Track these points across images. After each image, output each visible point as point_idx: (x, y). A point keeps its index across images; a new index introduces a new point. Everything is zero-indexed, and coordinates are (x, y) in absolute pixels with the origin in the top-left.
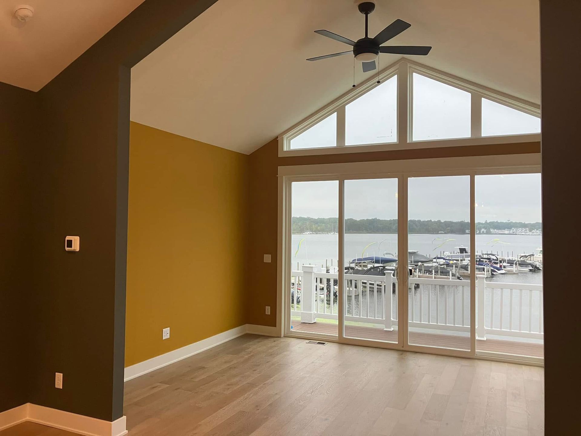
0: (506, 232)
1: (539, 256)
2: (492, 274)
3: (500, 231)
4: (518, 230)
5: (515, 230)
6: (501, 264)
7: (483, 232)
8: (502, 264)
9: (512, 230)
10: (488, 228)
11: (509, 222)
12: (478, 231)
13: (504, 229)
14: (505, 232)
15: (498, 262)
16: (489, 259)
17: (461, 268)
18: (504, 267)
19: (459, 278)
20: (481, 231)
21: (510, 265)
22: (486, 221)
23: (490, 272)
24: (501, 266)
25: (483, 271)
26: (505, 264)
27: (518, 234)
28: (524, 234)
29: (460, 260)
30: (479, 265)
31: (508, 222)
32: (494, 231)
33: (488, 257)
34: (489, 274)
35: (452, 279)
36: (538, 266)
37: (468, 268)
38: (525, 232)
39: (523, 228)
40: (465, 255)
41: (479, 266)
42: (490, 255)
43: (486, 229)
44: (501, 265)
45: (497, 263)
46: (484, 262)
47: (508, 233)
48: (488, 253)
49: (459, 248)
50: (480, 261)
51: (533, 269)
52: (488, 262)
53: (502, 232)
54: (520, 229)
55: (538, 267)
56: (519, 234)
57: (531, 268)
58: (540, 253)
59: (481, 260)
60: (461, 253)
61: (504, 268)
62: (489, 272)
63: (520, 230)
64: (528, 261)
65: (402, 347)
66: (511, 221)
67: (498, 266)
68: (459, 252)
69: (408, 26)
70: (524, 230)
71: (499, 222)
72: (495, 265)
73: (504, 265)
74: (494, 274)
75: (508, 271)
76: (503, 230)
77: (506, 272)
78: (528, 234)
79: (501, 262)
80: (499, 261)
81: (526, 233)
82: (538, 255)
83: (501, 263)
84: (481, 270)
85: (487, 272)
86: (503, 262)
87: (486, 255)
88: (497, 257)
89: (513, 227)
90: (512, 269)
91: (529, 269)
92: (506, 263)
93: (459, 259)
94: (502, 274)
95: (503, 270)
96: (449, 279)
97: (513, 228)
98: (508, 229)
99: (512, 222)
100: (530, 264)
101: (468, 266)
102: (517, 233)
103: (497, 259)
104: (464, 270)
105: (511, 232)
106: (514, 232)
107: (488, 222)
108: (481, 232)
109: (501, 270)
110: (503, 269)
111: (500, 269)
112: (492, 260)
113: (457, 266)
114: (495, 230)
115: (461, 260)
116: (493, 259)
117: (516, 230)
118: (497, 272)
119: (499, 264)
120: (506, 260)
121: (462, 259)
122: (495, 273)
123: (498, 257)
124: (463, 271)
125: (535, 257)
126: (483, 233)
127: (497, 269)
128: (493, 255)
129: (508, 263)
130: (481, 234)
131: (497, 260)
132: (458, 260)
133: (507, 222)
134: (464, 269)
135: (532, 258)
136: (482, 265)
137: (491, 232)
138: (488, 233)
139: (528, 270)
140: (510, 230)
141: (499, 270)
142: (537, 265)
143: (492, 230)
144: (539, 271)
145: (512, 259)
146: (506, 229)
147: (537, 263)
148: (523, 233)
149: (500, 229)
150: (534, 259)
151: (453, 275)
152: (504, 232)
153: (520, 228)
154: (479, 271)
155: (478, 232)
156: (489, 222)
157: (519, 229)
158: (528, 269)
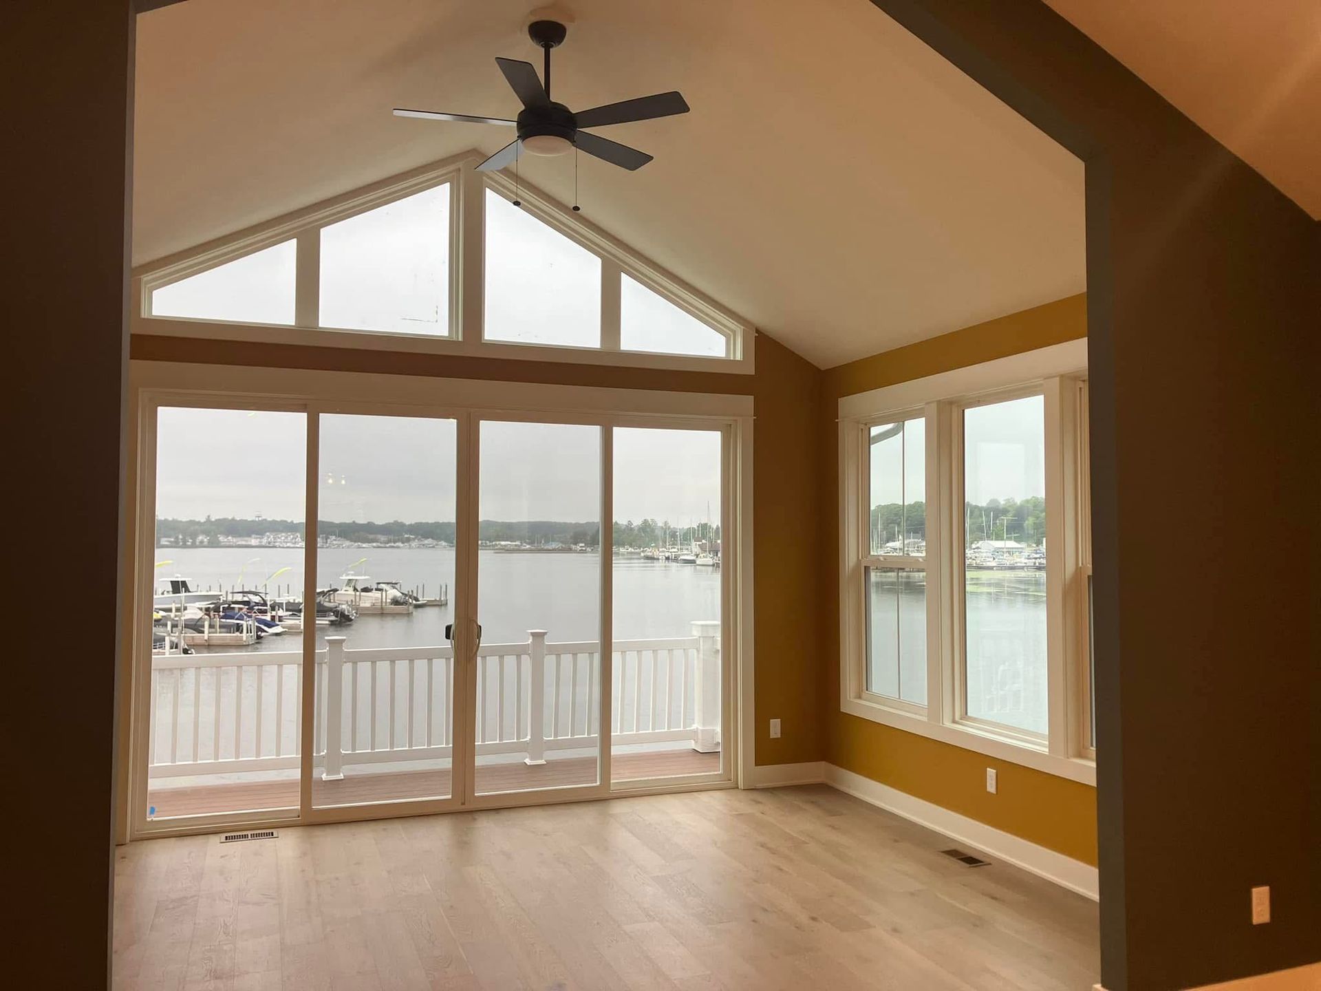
0: (254, 541)
1: (346, 591)
2: (259, 637)
3: (239, 539)
4: (279, 538)
5: (272, 537)
6: (274, 613)
7: (202, 542)
8: (277, 613)
9: (266, 538)
10: (212, 533)
11: (260, 519)
12: (190, 541)
13: (249, 536)
14: (251, 541)
15: (266, 610)
16: (247, 603)
17: (185, 627)
18: (281, 619)
19: (185, 651)
20: (198, 541)
21: (291, 613)
22: (209, 516)
23: (254, 634)
24: (273, 618)
25: (237, 631)
26: (281, 613)
27: (280, 547)
28: (292, 546)
29: (174, 610)
30: (225, 617)
31: (257, 519)
32: (226, 540)
33: (246, 599)
34: (251, 636)
35: (170, 653)
36: (346, 613)
37: (203, 626)
38: (294, 541)
39: (289, 534)
40: (185, 596)
41: (228, 621)
42: (249, 595)
43: (208, 536)
44: (274, 616)
45: (265, 612)
46: (237, 611)
47: (258, 544)
48: (245, 590)
49: (171, 582)
50: (229, 608)
51: (337, 620)
52: (245, 610)
53: (244, 543)
54: (283, 534)
55: (348, 616)
56: (281, 545)
57: (333, 618)
58: (346, 585)
59: (232, 606)
60: (174, 593)
61: (279, 621)
62: (251, 633)
63: (283, 538)
64: (326, 604)
65: (463, 804)
66: (264, 518)
67: (268, 618)
68: (171, 589)
69: (685, 109)
70: (292, 537)
71: (238, 519)
72: (261, 617)
73: (280, 615)
74: (262, 637)
75: (290, 627)
76: (246, 539)
77: (285, 630)
78: (298, 546)
79: (273, 608)
80: (269, 606)
81: (295, 543)
82: (344, 589)
83: (274, 610)
84: (232, 629)
85: (247, 632)
86: (277, 607)
87: (241, 595)
88: (264, 597)
89: (269, 531)
90: (297, 622)
91: (329, 621)
92: (283, 609)
93: (173, 606)
94: (277, 634)
95: (278, 625)
96: (164, 654)
97: (268, 534)
98: (258, 536)
99: (265, 520)
100: (330, 610)
101: (204, 622)
102: (277, 544)
103: (262, 602)
104: (191, 631)
105: (264, 541)
106: (269, 543)
107: (213, 520)
108: (198, 543)
109: (273, 626)
110: (278, 623)
111: (272, 623)
112: (255, 606)
113: (176, 623)
114: (230, 538)
115: (178, 610)
116: (257, 604)
117: (275, 538)
118: (266, 632)
119: (269, 614)
120: (283, 603)
121: (180, 605)
122: (263, 634)
123: (268, 599)
124: (191, 634)
125: (338, 594)
126: (202, 545)
127: (265, 626)
128: (256, 594)
129: (287, 610)
130: (197, 547)
131: (265, 604)
132: (170, 610)
133: (256, 521)
134: (194, 630)
135: (332, 597)
136: (232, 618)
137: (220, 542)
138: (214, 544)
139: (327, 622)
140: (263, 538)
141: (270, 626)
142: (345, 611)
143: (221, 538)
144: (349, 623)
145: (294, 600)
146: (253, 536)
147: (344, 607)
148: (288, 545)
149: (240, 536)
150: (336, 598)
151: (174, 646)
152: (249, 543)
153: (282, 532)
154: (227, 633)
155: (189, 543)
156: (216, 520)
157: (280, 536)
158: (326, 620)
